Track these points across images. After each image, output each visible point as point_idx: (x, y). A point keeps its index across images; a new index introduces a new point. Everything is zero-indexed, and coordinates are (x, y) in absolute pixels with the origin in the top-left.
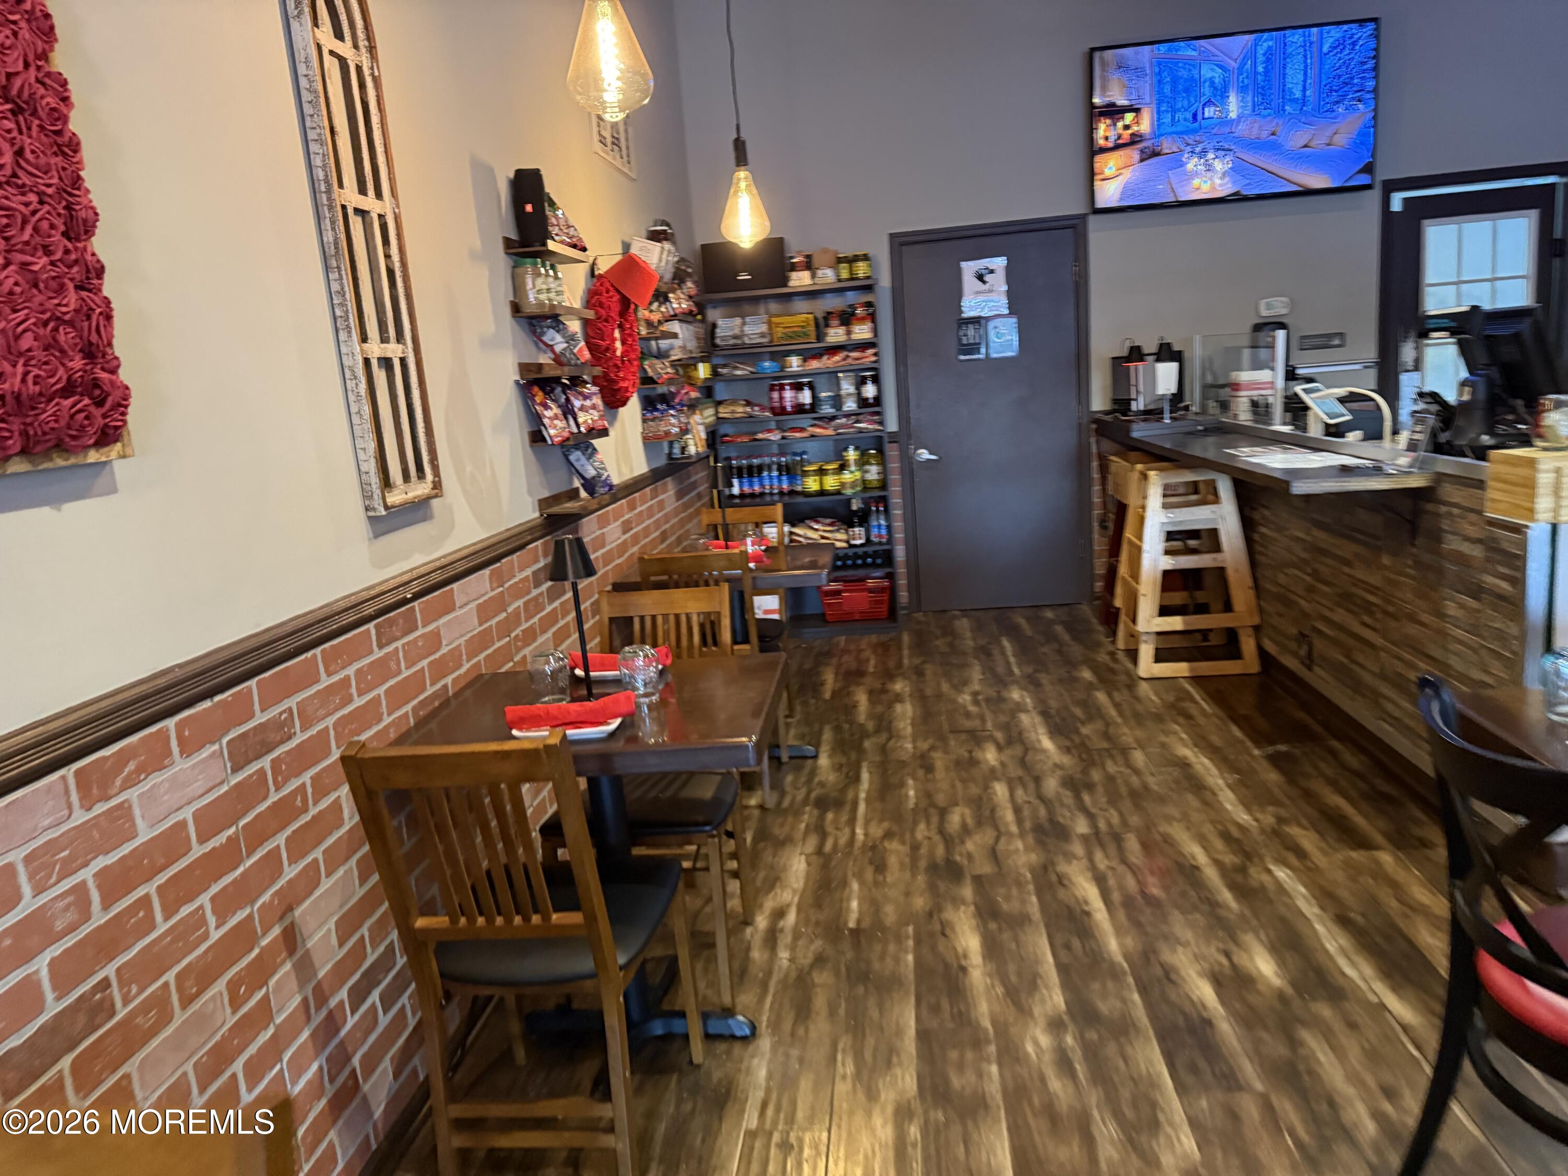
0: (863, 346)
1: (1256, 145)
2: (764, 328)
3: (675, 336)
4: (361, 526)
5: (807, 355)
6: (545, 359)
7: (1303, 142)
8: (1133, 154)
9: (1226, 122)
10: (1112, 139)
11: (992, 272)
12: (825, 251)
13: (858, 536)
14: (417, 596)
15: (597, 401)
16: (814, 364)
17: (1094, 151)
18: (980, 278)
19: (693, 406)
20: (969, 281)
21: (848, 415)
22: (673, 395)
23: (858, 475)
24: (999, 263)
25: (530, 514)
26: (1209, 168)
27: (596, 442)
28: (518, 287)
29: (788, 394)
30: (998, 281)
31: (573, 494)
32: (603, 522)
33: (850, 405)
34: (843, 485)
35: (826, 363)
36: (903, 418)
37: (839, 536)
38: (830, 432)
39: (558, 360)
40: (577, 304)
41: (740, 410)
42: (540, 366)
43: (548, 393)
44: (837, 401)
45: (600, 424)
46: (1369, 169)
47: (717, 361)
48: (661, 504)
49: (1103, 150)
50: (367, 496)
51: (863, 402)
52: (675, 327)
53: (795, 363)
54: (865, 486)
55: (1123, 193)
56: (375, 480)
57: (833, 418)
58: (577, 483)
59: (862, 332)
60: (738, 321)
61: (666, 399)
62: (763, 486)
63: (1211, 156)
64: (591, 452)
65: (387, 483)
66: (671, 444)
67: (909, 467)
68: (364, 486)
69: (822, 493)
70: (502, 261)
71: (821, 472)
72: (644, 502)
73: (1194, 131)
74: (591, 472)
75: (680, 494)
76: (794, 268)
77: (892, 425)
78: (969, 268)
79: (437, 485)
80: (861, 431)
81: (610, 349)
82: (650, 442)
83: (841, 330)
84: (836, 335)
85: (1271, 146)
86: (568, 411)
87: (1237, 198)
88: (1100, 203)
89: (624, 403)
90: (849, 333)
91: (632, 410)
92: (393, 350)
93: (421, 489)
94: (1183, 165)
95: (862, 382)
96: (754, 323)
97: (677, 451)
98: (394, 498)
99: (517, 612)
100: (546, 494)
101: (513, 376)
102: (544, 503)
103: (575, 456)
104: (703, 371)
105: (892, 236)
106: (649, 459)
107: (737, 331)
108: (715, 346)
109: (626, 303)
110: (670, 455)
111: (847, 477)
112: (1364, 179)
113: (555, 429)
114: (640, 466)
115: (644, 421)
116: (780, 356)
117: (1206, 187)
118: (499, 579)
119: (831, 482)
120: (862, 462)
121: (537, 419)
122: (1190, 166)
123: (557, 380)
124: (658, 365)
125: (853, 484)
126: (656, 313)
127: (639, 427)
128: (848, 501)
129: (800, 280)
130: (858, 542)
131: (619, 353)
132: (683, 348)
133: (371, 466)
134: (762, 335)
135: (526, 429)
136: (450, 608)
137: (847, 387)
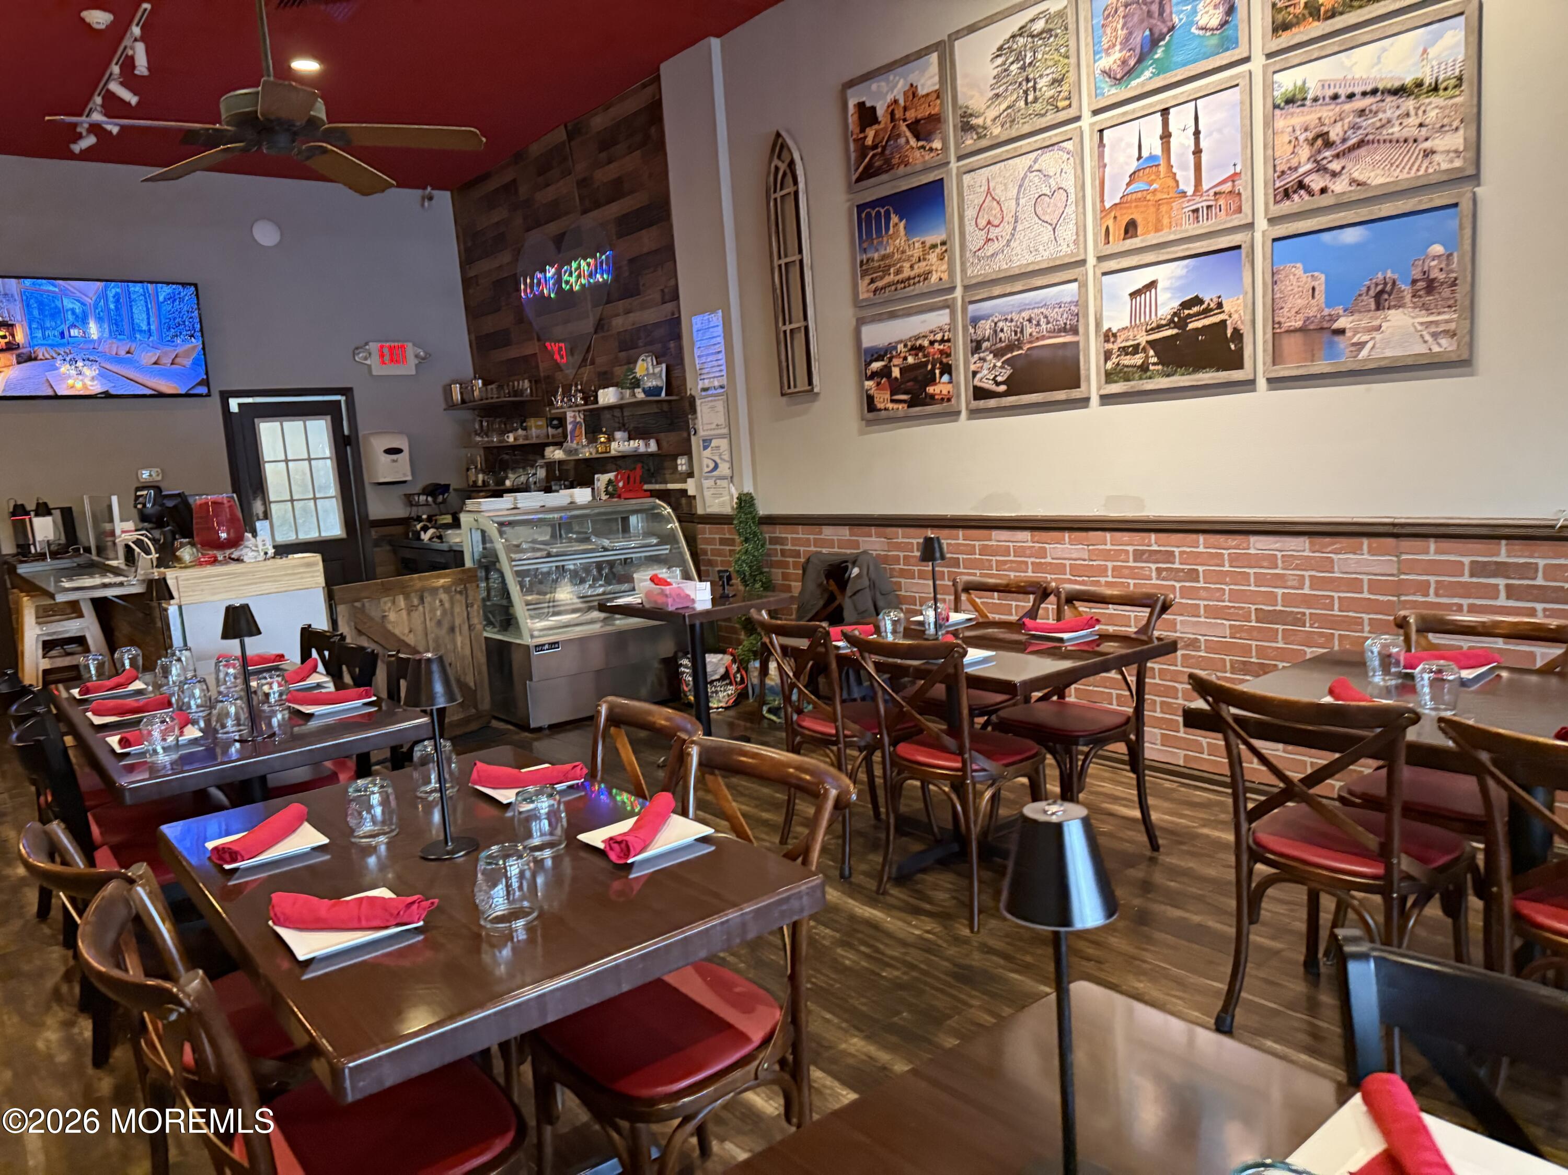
1: (117, 359)
7: (153, 360)
8: (10, 357)
9: (87, 340)
26: (80, 373)
46: (206, 382)
63: (80, 364)
73: (62, 345)
85: (128, 359)
87: (107, 395)
94: (56, 368)
112: (203, 390)
117: (79, 385)
122: (63, 370)
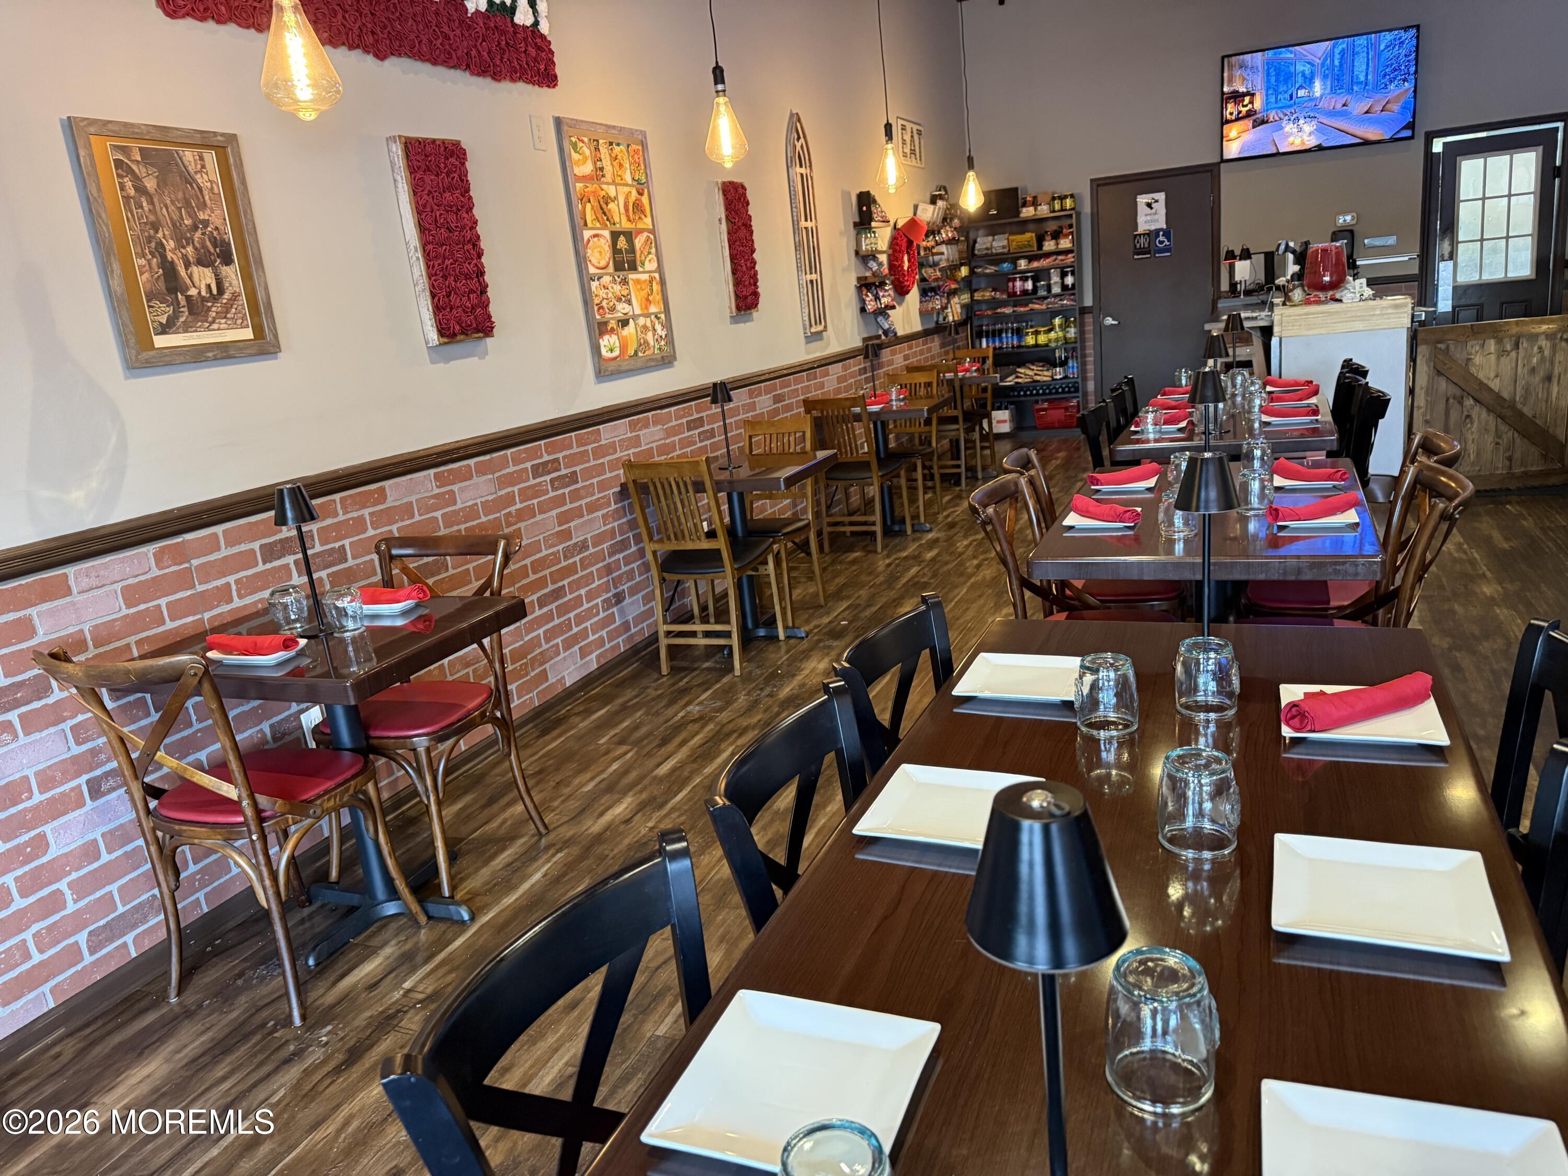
0: (1067, 252)
1: (1332, 113)
2: (1005, 243)
3: (942, 254)
4: (803, 340)
5: (1031, 259)
6: (868, 274)
7: (1366, 109)
8: (1249, 123)
9: (1311, 99)
10: (1235, 113)
11: (1157, 201)
12: (1045, 193)
13: (1059, 373)
14: (818, 367)
15: (891, 292)
16: (1035, 264)
17: (1225, 122)
18: (1149, 205)
19: (953, 293)
20: (1142, 209)
21: (1056, 296)
22: (939, 287)
23: (1061, 334)
24: (1161, 196)
25: (857, 343)
26: (1300, 130)
27: (889, 312)
28: (858, 243)
29: (1018, 284)
30: (1161, 208)
31: (879, 337)
32: (893, 353)
33: (1056, 290)
34: (1050, 340)
35: (1044, 263)
36: (1097, 296)
37: (1046, 373)
38: (1044, 307)
39: (874, 274)
40: (885, 248)
41: (988, 294)
42: (866, 278)
43: (868, 290)
44: (1049, 288)
45: (891, 304)
46: (1411, 126)
47: (973, 264)
48: (929, 350)
49: (1228, 122)
50: (805, 329)
51: (1064, 287)
52: (943, 248)
53: (1023, 264)
54: (1066, 341)
55: (1242, 148)
56: (807, 323)
57: (1045, 298)
58: (880, 332)
59: (1065, 243)
60: (990, 238)
61: (933, 290)
62: (1001, 341)
63: (1302, 121)
64: (887, 316)
65: (811, 326)
66: (938, 314)
67: (1100, 329)
68: (804, 325)
69: (1037, 345)
70: (852, 232)
71: (1037, 333)
72: (918, 346)
73: (1290, 106)
74: (886, 326)
75: (943, 345)
76: (1025, 204)
77: (1088, 301)
78: (1142, 200)
79: (825, 327)
80: (1062, 306)
81: (901, 266)
82: (923, 314)
83: (1053, 243)
84: (1049, 245)
85: (1343, 113)
86: (877, 298)
87: (1320, 148)
88: (1227, 156)
89: (908, 292)
90: (1057, 244)
91: (914, 295)
92: (814, 277)
93: (820, 328)
94: (1282, 128)
95: (1063, 275)
96: (1000, 240)
97: (941, 319)
98: (813, 330)
99: (851, 384)
100: (866, 335)
101: (854, 282)
102: (865, 340)
103: (880, 319)
104: (964, 271)
105: (1092, 181)
106: (922, 324)
107: (988, 245)
108: (974, 255)
109: (910, 243)
110: (937, 322)
111: (1053, 335)
112: (1408, 133)
113: (871, 306)
114: (917, 326)
115: (921, 302)
116: (1014, 261)
117: (1298, 141)
118: (845, 368)
119: (1042, 339)
120: (1065, 326)
121: (864, 301)
122: (1287, 129)
123: (874, 284)
124: (930, 270)
125: (1057, 340)
126: (930, 242)
127: (917, 305)
128: (1054, 350)
129: (1028, 212)
130: (1058, 377)
131: (906, 268)
132: (948, 260)
133: (806, 318)
134: (1004, 247)
135: (859, 306)
136: (827, 374)
137: (1055, 278)
